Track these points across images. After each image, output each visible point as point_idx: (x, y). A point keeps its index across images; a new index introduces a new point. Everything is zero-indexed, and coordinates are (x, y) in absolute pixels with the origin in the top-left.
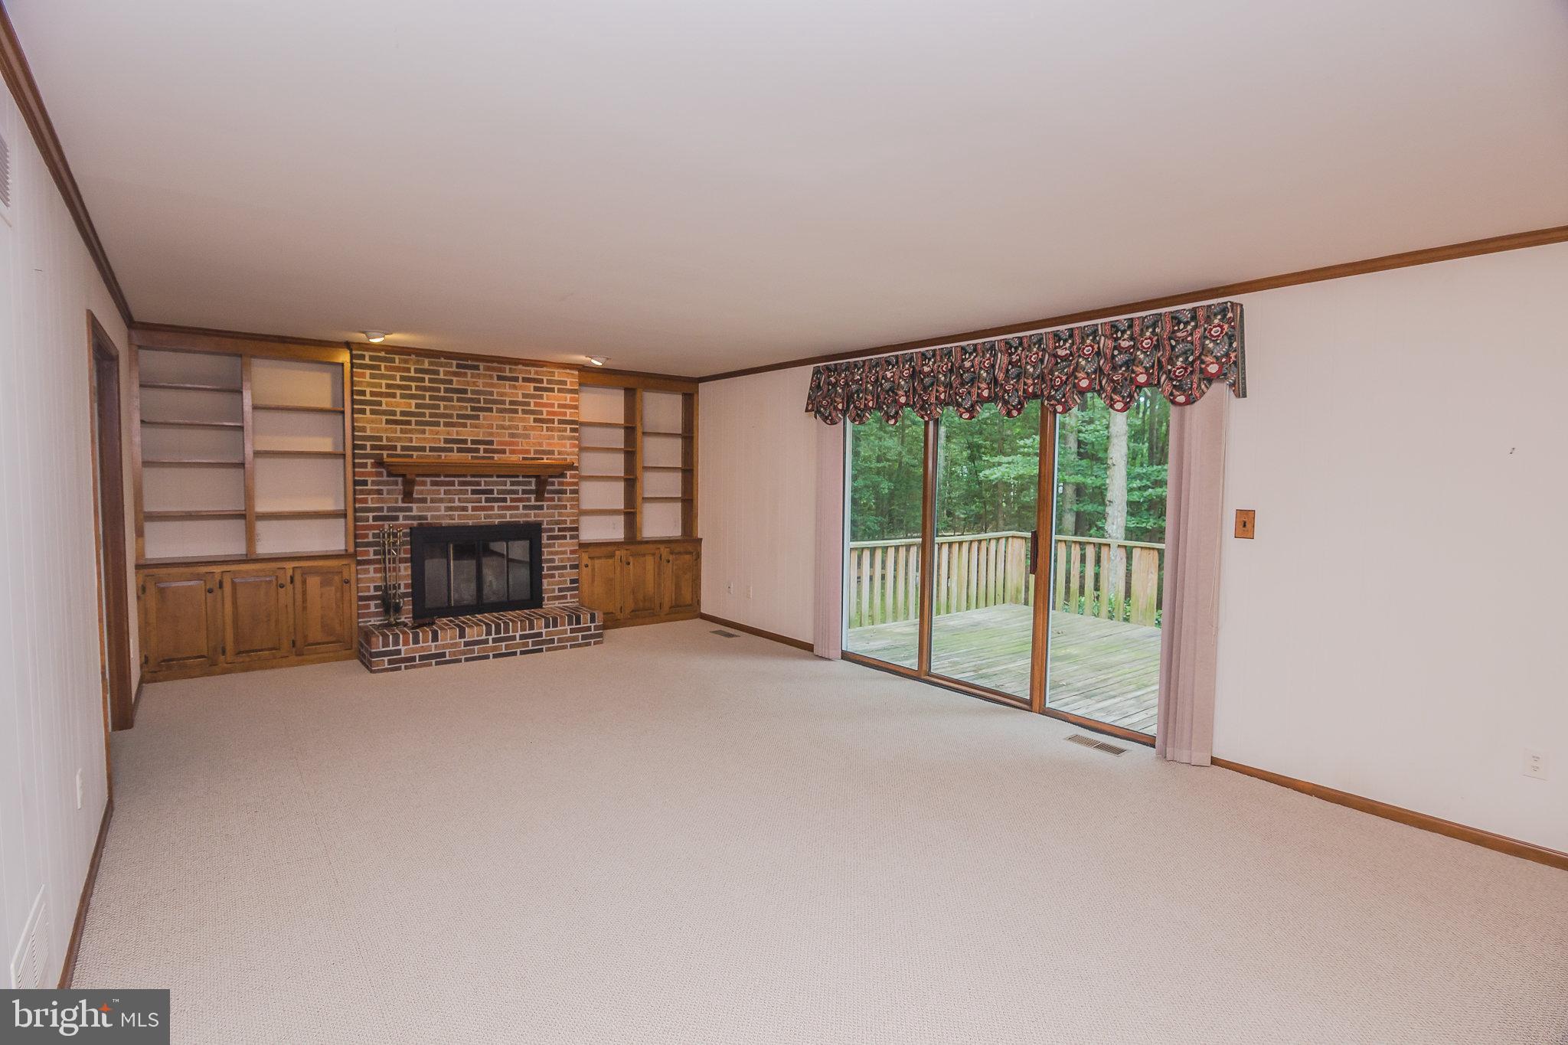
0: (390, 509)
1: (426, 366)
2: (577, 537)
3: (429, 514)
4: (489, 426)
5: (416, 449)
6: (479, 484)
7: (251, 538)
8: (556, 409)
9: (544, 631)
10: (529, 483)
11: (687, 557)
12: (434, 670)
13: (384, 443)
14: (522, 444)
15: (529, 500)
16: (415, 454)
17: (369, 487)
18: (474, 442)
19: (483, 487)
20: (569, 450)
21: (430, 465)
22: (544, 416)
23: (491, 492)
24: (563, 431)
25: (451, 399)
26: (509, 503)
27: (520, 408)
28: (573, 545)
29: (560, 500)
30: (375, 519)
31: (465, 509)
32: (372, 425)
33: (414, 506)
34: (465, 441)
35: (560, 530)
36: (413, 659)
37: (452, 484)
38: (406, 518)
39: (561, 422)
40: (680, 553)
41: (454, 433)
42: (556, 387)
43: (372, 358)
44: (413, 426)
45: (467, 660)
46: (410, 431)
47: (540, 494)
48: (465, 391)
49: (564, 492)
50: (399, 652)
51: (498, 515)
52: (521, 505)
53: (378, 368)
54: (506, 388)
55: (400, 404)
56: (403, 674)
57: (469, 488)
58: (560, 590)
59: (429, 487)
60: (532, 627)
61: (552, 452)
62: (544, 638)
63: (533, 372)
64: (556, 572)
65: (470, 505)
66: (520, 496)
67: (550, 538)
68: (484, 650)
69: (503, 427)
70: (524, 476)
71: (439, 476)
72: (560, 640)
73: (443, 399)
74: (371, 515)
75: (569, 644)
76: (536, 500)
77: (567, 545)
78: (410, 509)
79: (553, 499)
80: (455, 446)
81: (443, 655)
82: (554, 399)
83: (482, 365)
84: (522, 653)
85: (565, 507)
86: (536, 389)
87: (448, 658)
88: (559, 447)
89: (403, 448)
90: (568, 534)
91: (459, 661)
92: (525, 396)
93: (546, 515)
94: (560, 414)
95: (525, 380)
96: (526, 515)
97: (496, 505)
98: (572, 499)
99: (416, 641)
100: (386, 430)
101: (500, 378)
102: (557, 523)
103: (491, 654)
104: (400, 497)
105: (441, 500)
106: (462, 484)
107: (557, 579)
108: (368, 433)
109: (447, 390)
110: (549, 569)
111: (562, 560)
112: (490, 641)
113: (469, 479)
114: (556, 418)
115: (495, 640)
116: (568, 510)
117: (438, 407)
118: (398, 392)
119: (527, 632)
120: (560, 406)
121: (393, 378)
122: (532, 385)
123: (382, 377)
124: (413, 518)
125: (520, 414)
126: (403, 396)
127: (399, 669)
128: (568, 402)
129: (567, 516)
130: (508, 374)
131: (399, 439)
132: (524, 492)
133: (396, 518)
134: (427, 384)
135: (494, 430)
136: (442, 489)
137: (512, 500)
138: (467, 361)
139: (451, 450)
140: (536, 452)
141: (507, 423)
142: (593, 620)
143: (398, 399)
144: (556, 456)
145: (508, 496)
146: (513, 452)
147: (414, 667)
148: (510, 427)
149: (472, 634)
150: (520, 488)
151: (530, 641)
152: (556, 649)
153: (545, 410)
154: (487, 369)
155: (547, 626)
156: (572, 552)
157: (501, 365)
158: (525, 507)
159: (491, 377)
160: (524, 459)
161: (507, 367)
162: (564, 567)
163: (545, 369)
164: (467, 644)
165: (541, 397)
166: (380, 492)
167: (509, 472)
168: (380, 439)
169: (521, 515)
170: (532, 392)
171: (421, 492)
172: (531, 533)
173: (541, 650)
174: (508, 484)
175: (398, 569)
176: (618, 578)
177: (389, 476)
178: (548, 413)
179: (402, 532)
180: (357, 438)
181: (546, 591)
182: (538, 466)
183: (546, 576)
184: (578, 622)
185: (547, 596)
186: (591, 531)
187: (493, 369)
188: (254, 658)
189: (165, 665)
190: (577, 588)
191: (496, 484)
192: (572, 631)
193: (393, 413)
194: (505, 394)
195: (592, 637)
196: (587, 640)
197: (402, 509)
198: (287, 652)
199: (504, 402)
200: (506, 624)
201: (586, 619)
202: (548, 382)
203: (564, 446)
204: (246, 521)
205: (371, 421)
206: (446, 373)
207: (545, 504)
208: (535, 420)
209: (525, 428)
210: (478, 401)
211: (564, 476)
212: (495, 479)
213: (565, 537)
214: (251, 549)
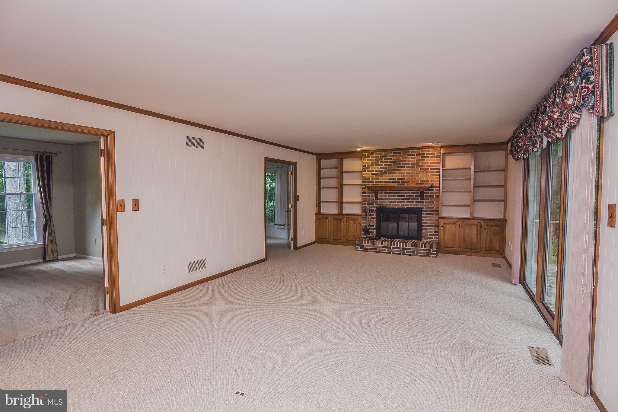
0: (372, 201)
1: (383, 155)
2: (438, 214)
3: (383, 203)
4: (404, 173)
5: (379, 182)
6: (400, 193)
7: (341, 207)
8: (430, 164)
9: (411, 248)
10: (418, 193)
11: (497, 228)
12: (373, 254)
13: (371, 180)
14: (416, 179)
15: (418, 199)
16: (379, 184)
17: (366, 194)
18: (398, 179)
19: (401, 195)
20: (435, 180)
21: (384, 187)
22: (425, 167)
23: (404, 196)
24: (432, 173)
25: (391, 165)
26: (410, 200)
27: (415, 165)
28: (436, 218)
29: (431, 200)
30: (367, 204)
31: (395, 202)
33: (379, 200)
34: (395, 179)
35: (430, 211)
36: (367, 249)
37: (391, 193)
38: (376, 204)
39: (431, 169)
40: (492, 226)
41: (392, 176)
42: (430, 156)
43: (368, 155)
44: (379, 175)
45: (383, 252)
46: (378, 176)
47: (422, 198)
48: (396, 161)
49: (433, 196)
50: (363, 246)
51: (406, 204)
53: (369, 157)
54: (410, 158)
55: (375, 168)
56: (364, 253)
57: (396, 195)
58: (430, 235)
59: (383, 194)
60: (406, 246)
61: (428, 181)
62: (411, 250)
63: (421, 151)
64: (429, 228)
65: (396, 201)
66: (415, 198)
67: (426, 214)
68: (389, 250)
69: (409, 173)
70: (416, 191)
71: (386, 191)
72: (417, 253)
73: (388, 165)
75: (421, 255)
76: (421, 200)
77: (434, 217)
78: (377, 202)
79: (428, 199)
80: (392, 181)
81: (376, 249)
82: (429, 161)
83: (401, 152)
84: (403, 254)
85: (433, 202)
86: (421, 157)
87: (377, 251)
88: (430, 178)
89: (376, 182)
91: (381, 252)
92: (417, 160)
93: (425, 206)
94: (432, 166)
95: (417, 155)
96: (417, 205)
97: (405, 201)
99: (368, 243)
100: (371, 176)
101: (408, 155)
102: (429, 208)
103: (391, 252)
104: (374, 198)
105: (387, 199)
106: (394, 193)
107: (429, 230)
108: (366, 178)
109: (390, 162)
110: (426, 226)
111: (431, 223)
112: (391, 248)
113: (396, 192)
114: (430, 168)
115: (393, 248)
116: (434, 204)
117: (387, 168)
118: (375, 164)
119: (405, 247)
120: (431, 163)
121: (373, 160)
122: (420, 156)
123: (371, 160)
124: (378, 204)
125: (415, 168)
127: (363, 251)
128: (435, 161)
130: (411, 153)
131: (375, 179)
132: (416, 196)
133: (373, 204)
134: (383, 160)
135: (406, 174)
136: (387, 195)
137: (412, 199)
138: (396, 151)
139: (391, 182)
140: (421, 181)
141: (410, 171)
142: (432, 247)
143: (375, 167)
144: (430, 182)
145: (410, 198)
146: (412, 182)
147: (367, 251)
148: (411, 173)
149: (386, 244)
150: (415, 195)
151: (406, 251)
152: (416, 255)
153: (425, 165)
154: (403, 152)
155: (412, 246)
156: (436, 220)
157: (409, 151)
158: (416, 202)
159: (405, 155)
160: (416, 184)
161: (411, 151)
162: (432, 226)
163: (425, 149)
164: (383, 247)
165: (424, 160)
166: (369, 196)
167: (410, 189)
168: (369, 179)
169: (415, 205)
170: (420, 159)
171: (381, 196)
172: (418, 212)
173: (410, 255)
174: (410, 193)
175: (373, 221)
176: (457, 233)
177: (372, 191)
178: (427, 166)
179: (375, 209)
180: (363, 179)
181: (423, 234)
182: (422, 187)
183: (424, 229)
184: (425, 247)
185: (424, 236)
186: (447, 213)
187: (406, 152)
188: (337, 242)
189: (320, 240)
190: (438, 235)
191: (406, 193)
192: (423, 250)
193: (373, 171)
194: (410, 161)
195: (431, 254)
196: (429, 255)
197: (375, 202)
198: (344, 241)
199: (409, 164)
200: (397, 243)
201: (428, 247)
202: (427, 154)
203: (433, 178)
204: (341, 203)
205: (367, 174)
206: (390, 156)
207: (424, 201)
208: (421, 169)
209: (417, 173)
210: (400, 164)
211: (433, 190)
212: (405, 191)
213: (433, 214)
214: (339, 212)
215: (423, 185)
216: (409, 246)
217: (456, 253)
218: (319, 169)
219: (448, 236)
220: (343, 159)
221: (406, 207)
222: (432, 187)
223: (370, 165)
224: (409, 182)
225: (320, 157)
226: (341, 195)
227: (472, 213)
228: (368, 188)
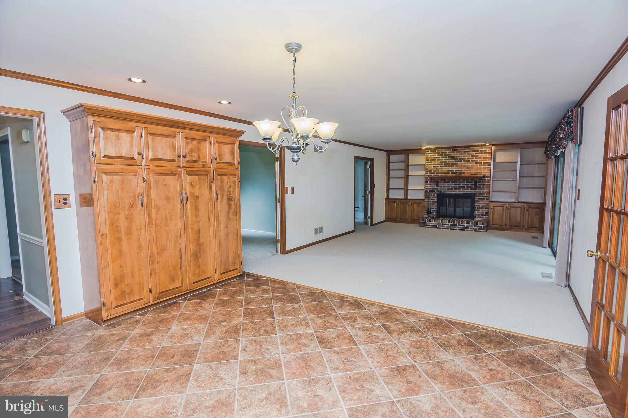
0: (433, 189)
1: (444, 151)
2: (489, 199)
3: (443, 190)
4: (461, 166)
6: (457, 182)
7: (406, 193)
8: (483, 159)
9: (466, 225)
10: (473, 182)
11: (538, 209)
12: (434, 229)
13: (432, 172)
14: (471, 170)
15: (472, 187)
16: (440, 174)
17: (428, 183)
18: (456, 171)
19: (458, 183)
20: (487, 171)
21: (444, 177)
22: (479, 162)
23: (460, 184)
24: (485, 166)
25: (450, 159)
26: (465, 188)
27: (471, 160)
28: (487, 201)
29: (483, 187)
30: (429, 191)
31: (452, 189)
32: (430, 168)
33: (439, 188)
34: (453, 171)
35: (482, 196)
36: (429, 225)
37: (449, 182)
38: (437, 191)
39: (484, 163)
40: (534, 208)
41: (450, 168)
42: (483, 152)
43: (430, 151)
44: (440, 167)
45: (443, 228)
46: (439, 169)
47: (476, 186)
48: (454, 157)
49: (485, 185)
50: (426, 223)
51: (462, 191)
52: (469, 188)
53: (432, 153)
54: (466, 154)
55: (437, 162)
56: (427, 229)
57: (454, 183)
58: (481, 215)
59: (443, 183)
60: (462, 223)
61: (481, 172)
62: (466, 227)
63: (475, 149)
64: (481, 210)
65: (454, 188)
66: (469, 186)
67: (478, 199)
68: (447, 227)
69: (465, 166)
70: (471, 180)
71: (446, 180)
72: (471, 228)
73: (448, 159)
74: (428, 190)
75: (474, 230)
76: (474, 187)
77: (485, 201)
78: (438, 189)
79: (480, 187)
81: (437, 226)
82: (483, 156)
83: (459, 149)
84: (458, 230)
86: (476, 154)
87: (438, 227)
88: (482, 170)
89: (437, 173)
90: (485, 198)
91: (441, 228)
92: (472, 156)
93: (477, 192)
95: (472, 151)
96: (471, 191)
97: (461, 188)
98: (488, 187)
99: (430, 221)
100: (433, 169)
101: (464, 152)
102: (482, 194)
103: (449, 228)
104: (435, 186)
105: (446, 187)
106: (452, 182)
107: (480, 211)
108: (429, 170)
109: (449, 157)
110: (478, 208)
111: (483, 206)
112: (449, 225)
113: (454, 181)
114: (483, 162)
115: (450, 225)
116: (486, 190)
117: (446, 162)
118: (436, 159)
119: (460, 224)
120: (484, 158)
121: (435, 155)
123: (433, 155)
124: (439, 191)
125: (470, 162)
126: (437, 160)
127: (426, 227)
128: (487, 156)
129: (485, 192)
130: (467, 150)
131: (436, 171)
132: (471, 185)
133: (434, 191)
134: (444, 156)
136: (446, 184)
137: (467, 187)
138: (455, 148)
139: (449, 173)
140: (475, 173)
141: (466, 165)
142: (483, 224)
143: (436, 161)
144: (482, 173)
145: (465, 186)
146: (467, 173)
147: (429, 227)
148: (467, 166)
149: (444, 222)
151: (461, 227)
152: (469, 231)
153: (479, 160)
154: (461, 150)
155: (467, 223)
156: (486, 204)
157: (465, 148)
158: (471, 189)
159: (462, 152)
160: (471, 175)
161: (467, 148)
162: (484, 208)
163: (479, 147)
164: (443, 224)
165: (478, 156)
166: (431, 184)
167: (466, 179)
168: (431, 171)
169: (470, 191)
170: (475, 155)
171: (441, 184)
172: (471, 197)
173: (464, 230)
174: (466, 182)
175: (434, 204)
176: (504, 214)
177: (433, 180)
178: (480, 160)
179: (435, 195)
180: (426, 171)
181: (476, 215)
182: (476, 177)
183: (476, 210)
184: (477, 224)
185: (476, 216)
186: (495, 197)
187: (463, 149)
188: (403, 220)
189: (388, 219)
190: (488, 215)
191: (462, 182)
192: (475, 226)
193: (435, 164)
194: (466, 156)
195: (482, 229)
196: (480, 230)
197: (436, 189)
198: (409, 220)
199: (465, 159)
200: (454, 221)
201: (480, 224)
202: (480, 151)
203: (485, 170)
204: (406, 190)
205: (430, 167)
206: (449, 152)
207: (477, 188)
208: (475, 163)
209: (472, 166)
210: (458, 159)
211: (485, 180)
212: (462, 181)
213: (484, 199)
214: (405, 197)
215: (476, 176)
216: (464, 223)
217: (503, 229)
218: (389, 162)
219: (496, 216)
220: (409, 154)
221: (462, 193)
222: (484, 177)
223: (432, 160)
224: (465, 173)
225: (389, 153)
226: (407, 184)
227: (517, 198)
228: (430, 178)
